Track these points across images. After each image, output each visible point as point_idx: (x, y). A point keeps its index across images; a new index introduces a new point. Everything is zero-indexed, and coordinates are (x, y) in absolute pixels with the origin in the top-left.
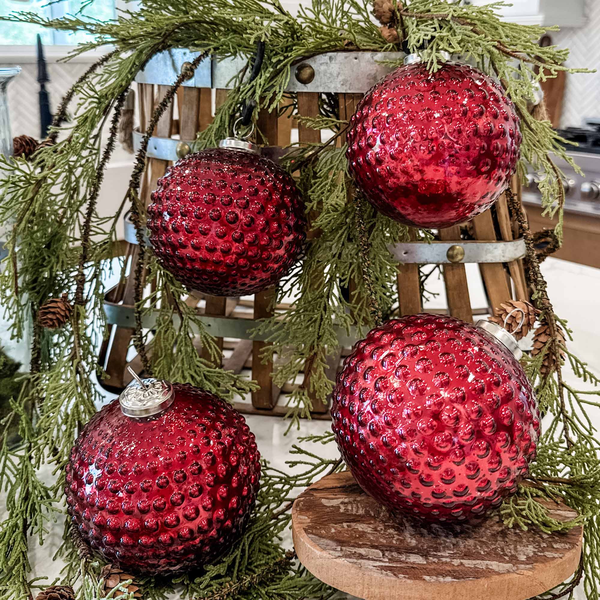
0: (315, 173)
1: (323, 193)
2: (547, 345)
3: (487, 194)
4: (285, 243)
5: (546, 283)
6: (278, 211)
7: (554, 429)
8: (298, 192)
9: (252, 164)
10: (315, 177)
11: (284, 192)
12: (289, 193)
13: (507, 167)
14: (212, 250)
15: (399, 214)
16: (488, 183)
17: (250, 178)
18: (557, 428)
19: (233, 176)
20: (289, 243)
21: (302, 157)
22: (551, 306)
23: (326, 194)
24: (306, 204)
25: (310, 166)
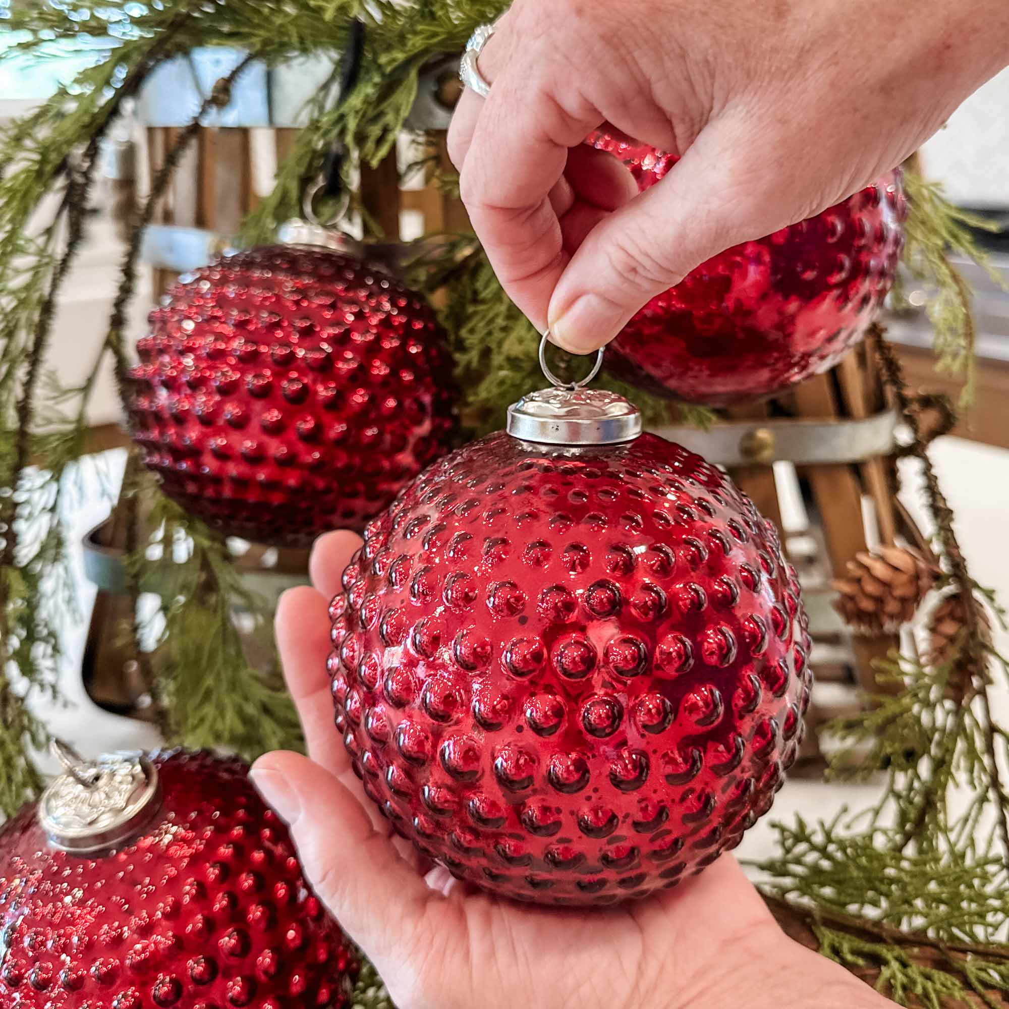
0: (475, 293)
1: (490, 333)
2: (960, 643)
3: (838, 333)
4: (412, 440)
5: (951, 512)
6: (395, 372)
7: (976, 821)
8: (441, 333)
9: (338, 276)
10: (476, 300)
11: (407, 334)
12: (418, 337)
13: (882, 274)
14: (256, 458)
15: (650, 378)
16: (840, 309)
17: (333, 306)
18: (981, 819)
19: (297, 303)
20: (423, 440)
21: (451, 260)
22: (964, 560)
23: (498, 335)
24: (458, 356)
25: (465, 279)
